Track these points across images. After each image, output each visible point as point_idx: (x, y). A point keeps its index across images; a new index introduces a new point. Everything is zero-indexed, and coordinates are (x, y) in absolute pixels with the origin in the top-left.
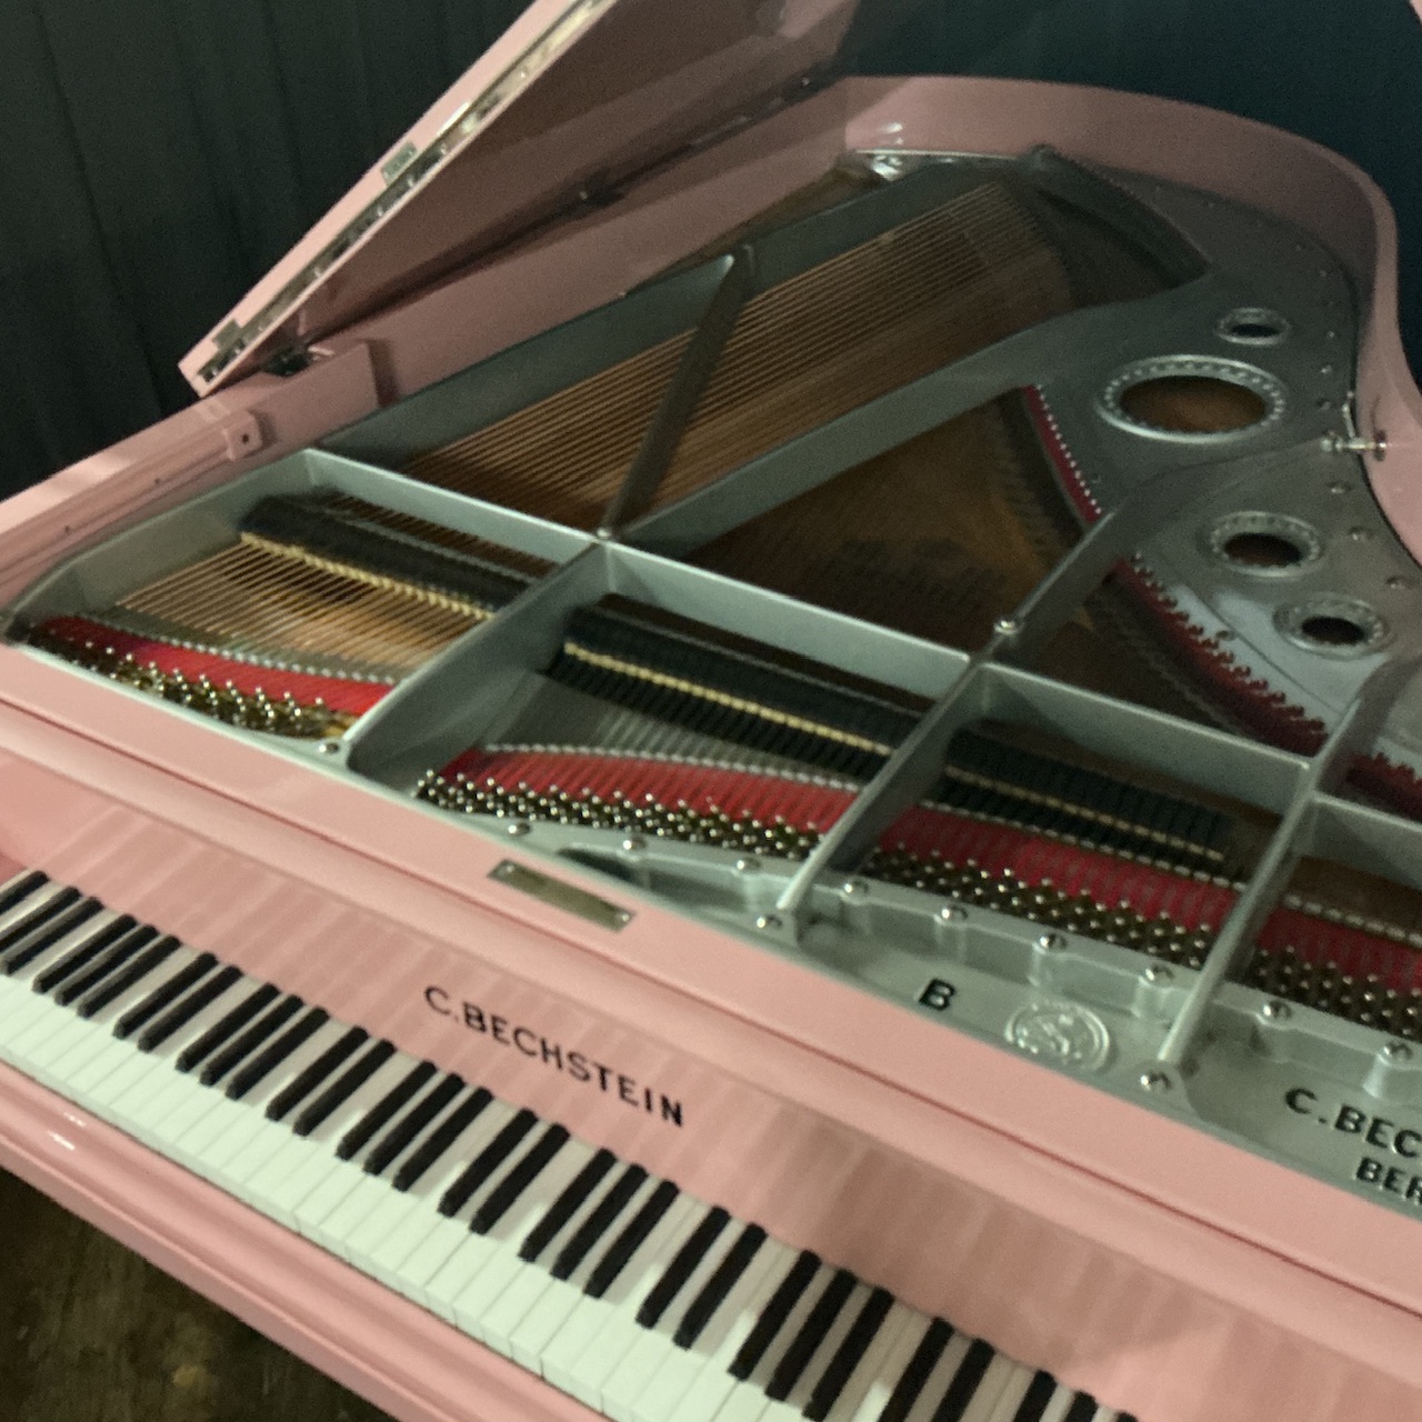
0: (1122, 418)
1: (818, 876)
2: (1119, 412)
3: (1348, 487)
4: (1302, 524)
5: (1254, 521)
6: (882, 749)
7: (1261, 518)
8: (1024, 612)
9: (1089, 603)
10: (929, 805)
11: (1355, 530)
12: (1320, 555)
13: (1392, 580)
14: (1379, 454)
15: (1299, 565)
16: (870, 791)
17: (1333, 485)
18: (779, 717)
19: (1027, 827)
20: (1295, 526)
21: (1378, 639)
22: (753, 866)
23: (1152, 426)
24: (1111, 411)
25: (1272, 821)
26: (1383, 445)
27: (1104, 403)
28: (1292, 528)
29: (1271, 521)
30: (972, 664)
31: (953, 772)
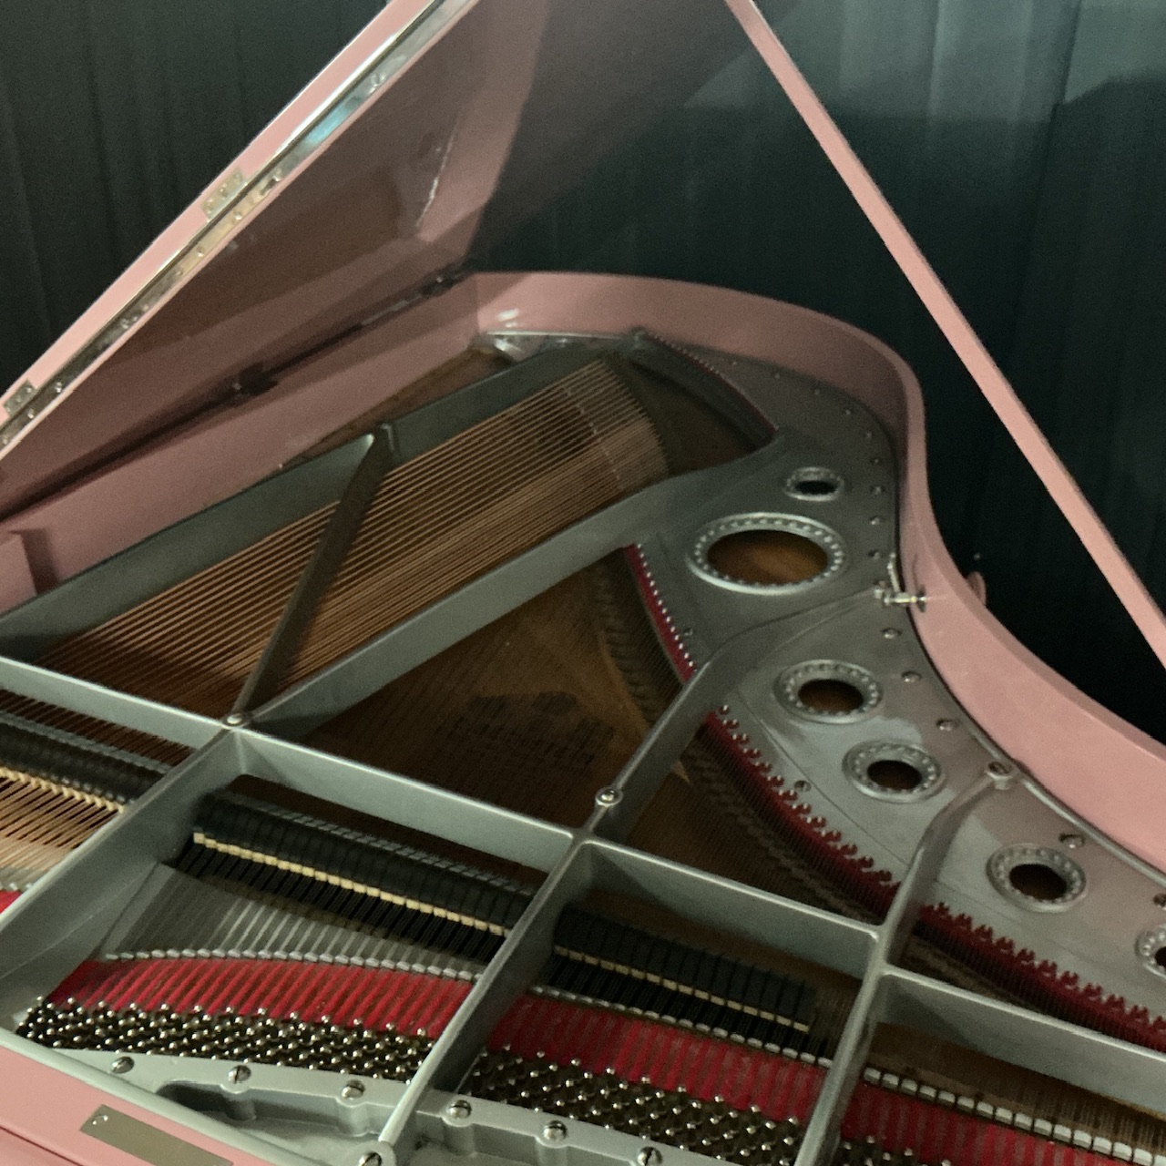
0: (709, 572)
1: (421, 1101)
2: (706, 567)
3: (899, 633)
4: (863, 670)
5: (821, 669)
6: (496, 929)
7: (828, 665)
8: (621, 782)
9: (684, 757)
10: (540, 990)
11: (906, 674)
12: (879, 699)
13: (940, 723)
14: (921, 606)
15: (862, 711)
16: (483, 979)
17: (885, 631)
18: (399, 901)
19: (631, 1009)
20: (856, 672)
21: (933, 782)
22: (358, 1088)
23: (734, 579)
24: (700, 566)
25: (855, 984)
26: (923, 599)
27: (694, 559)
28: (854, 674)
29: (836, 668)
30: (574, 843)
31: (563, 951)
